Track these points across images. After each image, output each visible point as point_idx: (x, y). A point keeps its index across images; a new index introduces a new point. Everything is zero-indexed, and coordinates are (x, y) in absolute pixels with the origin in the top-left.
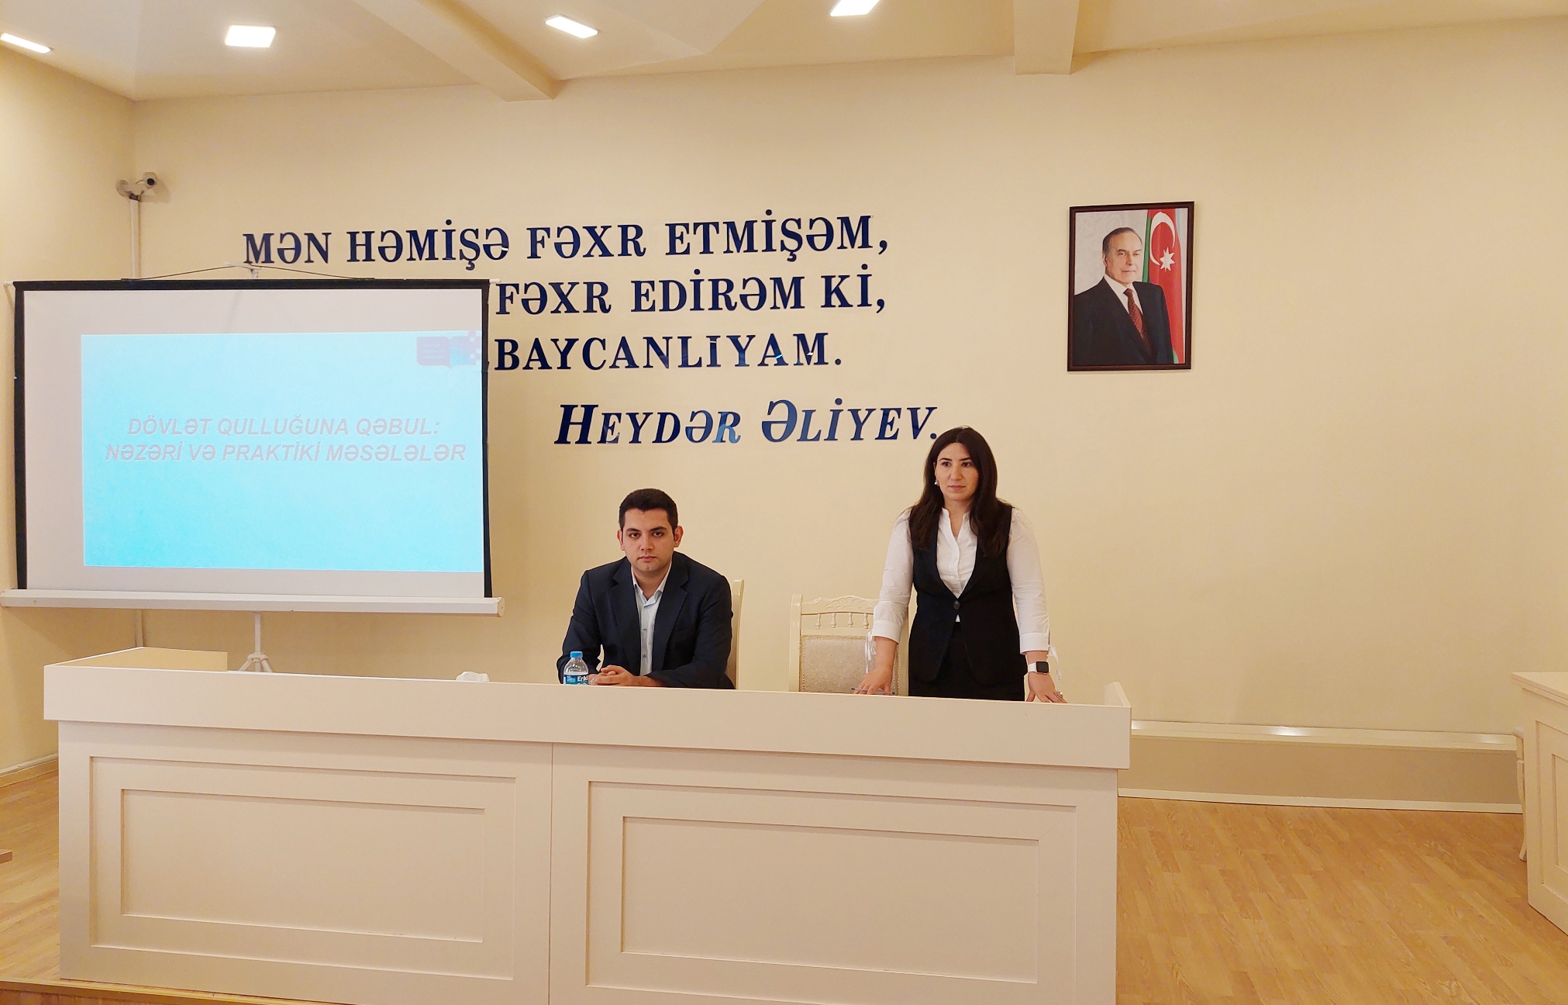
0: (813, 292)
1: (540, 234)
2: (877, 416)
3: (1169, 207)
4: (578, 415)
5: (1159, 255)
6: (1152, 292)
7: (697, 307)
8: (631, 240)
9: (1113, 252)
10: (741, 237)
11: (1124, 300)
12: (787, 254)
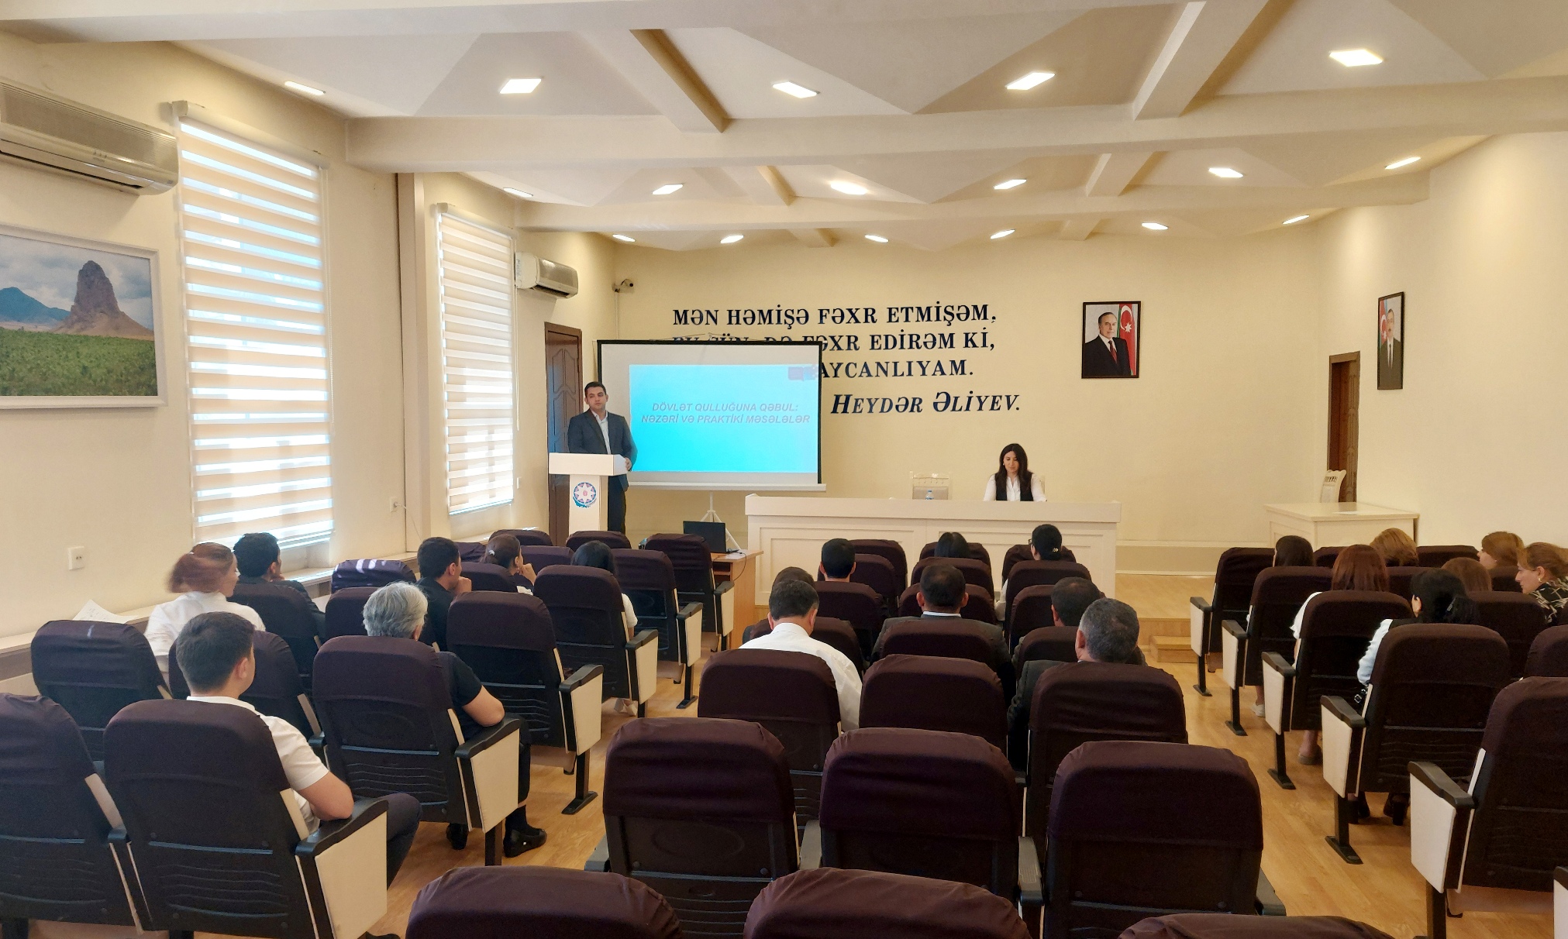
0: (959, 340)
1: (824, 312)
2: (990, 400)
3: (1129, 303)
4: (842, 400)
5: (1125, 325)
6: (1121, 342)
7: (902, 347)
8: (870, 315)
9: (1103, 324)
10: (924, 314)
11: (1108, 346)
12: (947, 322)
